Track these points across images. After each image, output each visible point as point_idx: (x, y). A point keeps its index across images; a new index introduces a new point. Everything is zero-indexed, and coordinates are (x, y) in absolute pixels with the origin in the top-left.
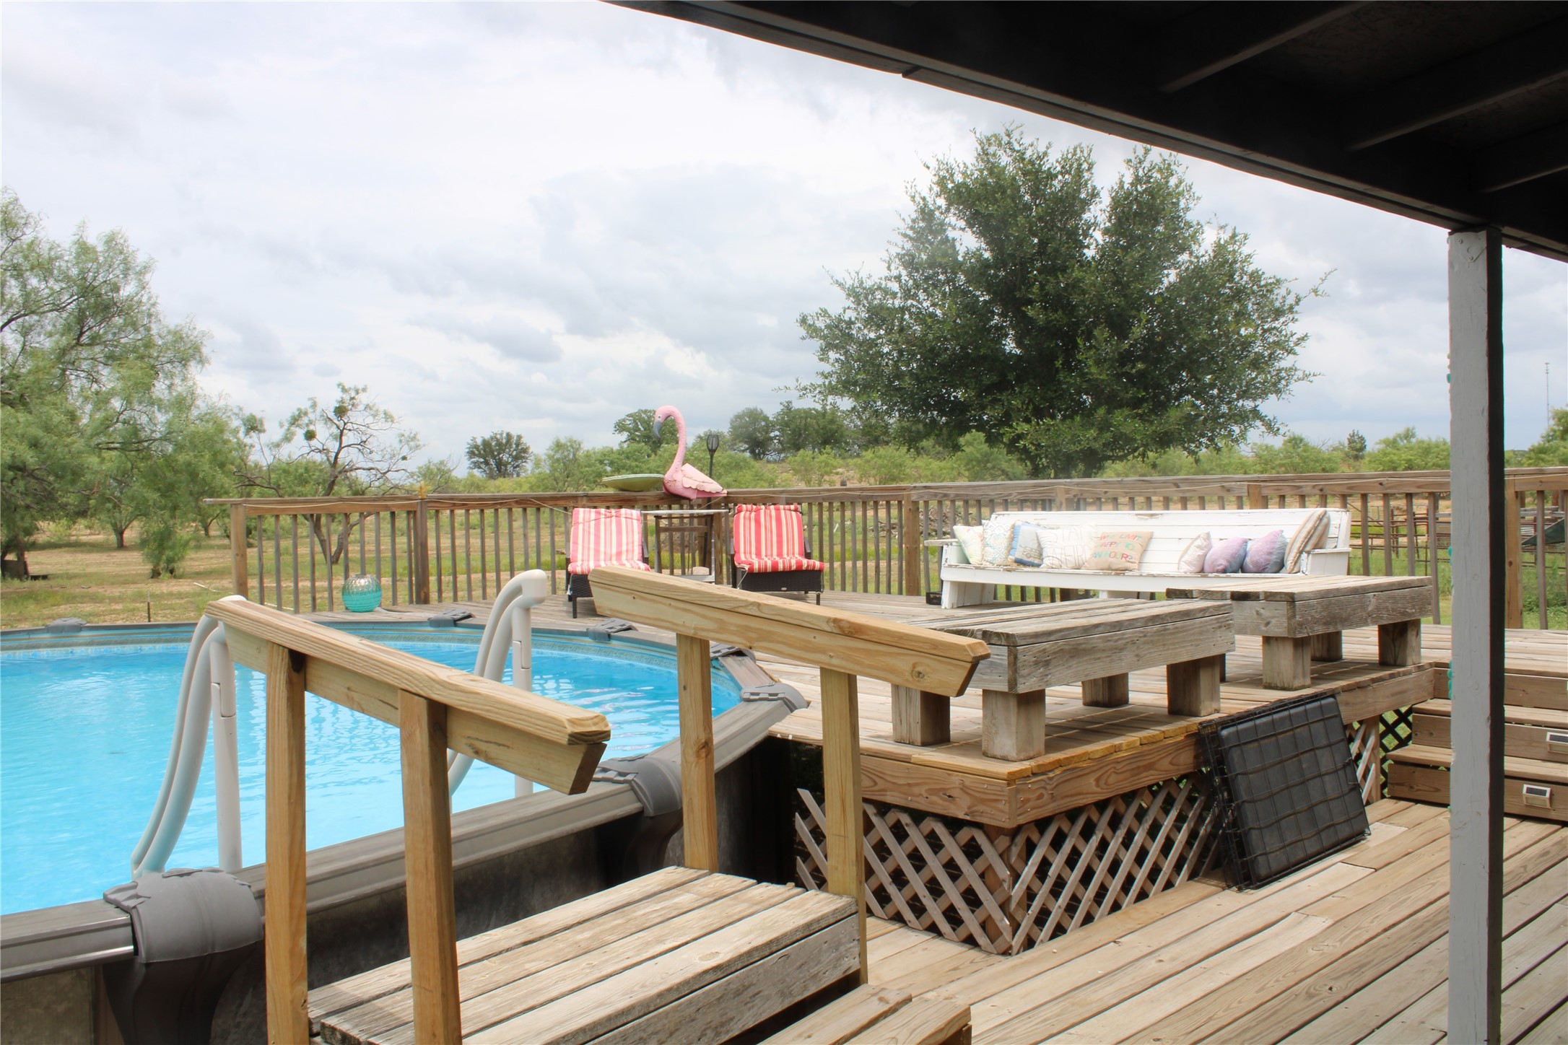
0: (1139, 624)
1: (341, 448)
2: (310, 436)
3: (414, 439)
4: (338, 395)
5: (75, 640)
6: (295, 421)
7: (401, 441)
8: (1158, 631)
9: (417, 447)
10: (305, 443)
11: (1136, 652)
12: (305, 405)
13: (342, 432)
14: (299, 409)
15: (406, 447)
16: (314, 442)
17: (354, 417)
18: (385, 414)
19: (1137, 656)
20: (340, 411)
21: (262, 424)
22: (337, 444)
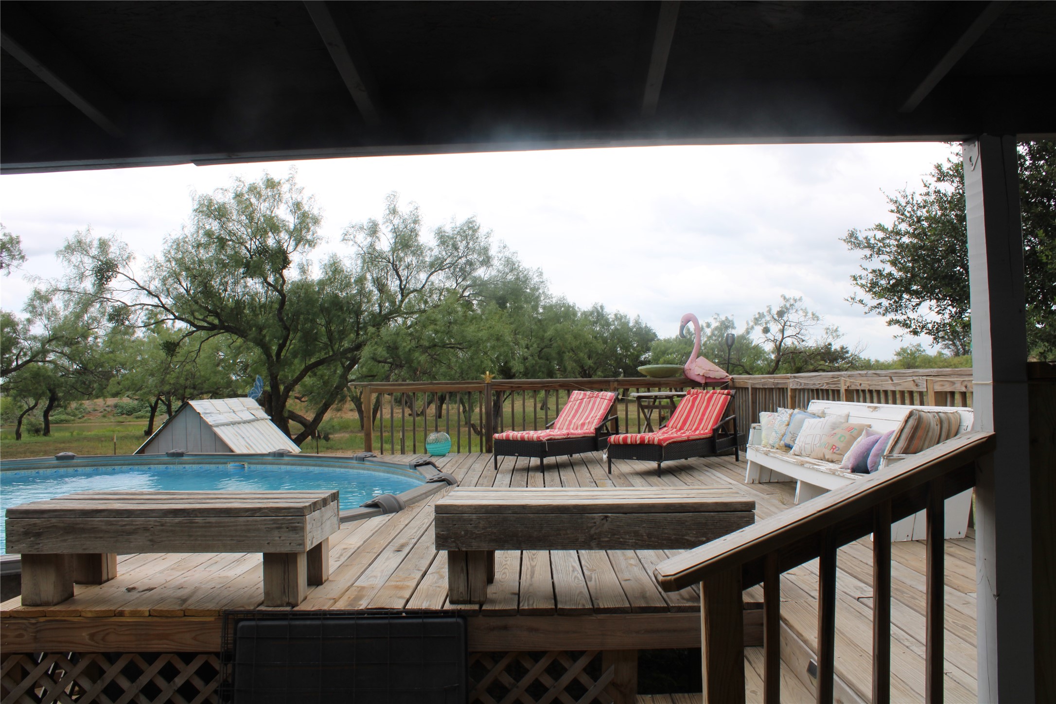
0: (154, 515)
1: (783, 338)
2: (766, 330)
3: (836, 330)
4: (782, 303)
5: (281, 461)
6: (757, 321)
7: (827, 333)
8: (180, 523)
9: (838, 336)
10: (763, 336)
11: (151, 538)
12: (764, 310)
13: (784, 327)
14: (759, 313)
15: (831, 337)
16: (769, 335)
17: (792, 317)
18: (813, 314)
19: (151, 541)
20: (781, 314)
21: (733, 324)
22: (781, 335)
